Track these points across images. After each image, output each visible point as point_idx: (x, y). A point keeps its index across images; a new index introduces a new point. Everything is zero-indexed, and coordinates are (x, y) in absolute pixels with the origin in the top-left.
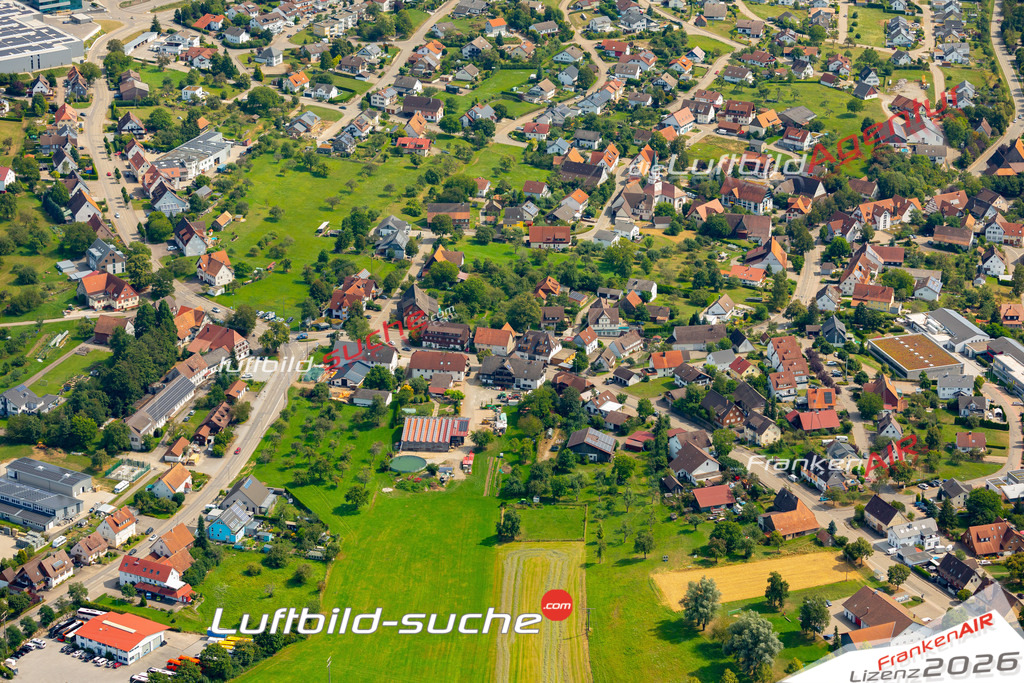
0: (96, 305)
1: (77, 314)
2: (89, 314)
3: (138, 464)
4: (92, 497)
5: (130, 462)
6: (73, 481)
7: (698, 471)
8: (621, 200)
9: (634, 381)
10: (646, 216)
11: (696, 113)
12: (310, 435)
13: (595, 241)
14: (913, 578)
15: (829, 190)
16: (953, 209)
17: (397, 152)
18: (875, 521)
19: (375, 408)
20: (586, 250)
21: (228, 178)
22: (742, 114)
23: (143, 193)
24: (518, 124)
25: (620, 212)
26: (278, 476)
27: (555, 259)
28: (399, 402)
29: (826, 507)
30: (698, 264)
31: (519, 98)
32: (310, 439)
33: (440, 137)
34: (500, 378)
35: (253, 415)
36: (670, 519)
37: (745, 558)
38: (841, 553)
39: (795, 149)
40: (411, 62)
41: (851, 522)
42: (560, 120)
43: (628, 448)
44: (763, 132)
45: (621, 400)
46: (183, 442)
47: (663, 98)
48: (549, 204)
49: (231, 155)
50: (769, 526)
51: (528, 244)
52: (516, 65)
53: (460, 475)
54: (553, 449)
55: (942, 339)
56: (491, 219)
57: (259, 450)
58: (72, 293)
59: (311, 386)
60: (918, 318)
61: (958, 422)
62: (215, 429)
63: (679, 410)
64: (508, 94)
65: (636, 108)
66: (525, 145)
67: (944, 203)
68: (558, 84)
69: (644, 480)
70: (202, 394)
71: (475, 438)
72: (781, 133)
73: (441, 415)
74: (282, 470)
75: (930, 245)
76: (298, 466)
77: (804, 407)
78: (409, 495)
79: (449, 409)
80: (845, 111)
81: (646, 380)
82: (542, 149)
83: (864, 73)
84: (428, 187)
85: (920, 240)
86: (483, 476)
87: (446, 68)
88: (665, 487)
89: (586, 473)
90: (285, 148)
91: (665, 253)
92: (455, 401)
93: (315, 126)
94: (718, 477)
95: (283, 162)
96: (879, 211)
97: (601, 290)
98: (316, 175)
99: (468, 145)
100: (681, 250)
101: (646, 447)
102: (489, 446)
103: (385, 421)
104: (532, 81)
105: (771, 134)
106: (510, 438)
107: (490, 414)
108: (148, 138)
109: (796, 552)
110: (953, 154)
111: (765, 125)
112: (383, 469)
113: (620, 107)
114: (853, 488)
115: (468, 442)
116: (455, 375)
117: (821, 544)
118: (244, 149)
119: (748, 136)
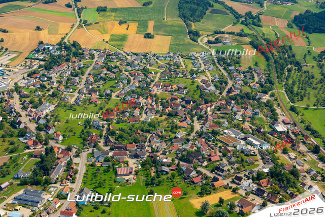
0: (32, 148)
1: (27, 151)
2: (30, 150)
3: (55, 187)
4: (46, 197)
5: (53, 187)
6: (41, 193)
7: (192, 174)
8: (148, 110)
9: (167, 153)
10: (154, 113)
11: (157, 87)
12: (95, 175)
13: (145, 120)
14: (251, 194)
15: (193, 103)
16: (223, 105)
17: (91, 103)
18: (237, 181)
19: (109, 167)
20: (143, 122)
21: (53, 113)
22: (168, 86)
23: (34, 119)
24: (116, 93)
25: (148, 113)
26: (90, 186)
27: (137, 126)
28: (113, 165)
29: (224, 179)
30: (170, 123)
31: (115, 87)
32: (95, 176)
33: (100, 98)
34: (136, 156)
35: (79, 172)
36: (188, 186)
37: (210, 194)
38: (232, 190)
39: (182, 93)
40: (87, 81)
41: (231, 182)
42: (126, 92)
43: (172, 170)
44: (174, 90)
45: (166, 158)
46: (64, 180)
47: (148, 84)
48: (131, 112)
49: (52, 108)
50: (213, 185)
51: (129, 122)
52: (111, 79)
53: (134, 181)
54: (154, 172)
55: (233, 136)
56: (118, 117)
57: (83, 180)
58: (25, 145)
59: (91, 163)
60: (226, 131)
61: (245, 155)
62: (71, 176)
63: (181, 159)
64: (111, 87)
65: (143, 87)
66: (120, 99)
67: (221, 103)
68: (123, 83)
69: (178, 177)
70: (65, 168)
71: (135, 171)
72: (178, 90)
73: (124, 167)
74: (91, 185)
75: (221, 113)
76: (94, 183)
77: (210, 155)
78: (123, 187)
79: (126, 165)
80: (191, 83)
81: (170, 153)
82: (124, 99)
83: (192, 74)
84: (101, 111)
85: (218, 112)
86: (140, 181)
87: (95, 82)
88: (185, 179)
89: (164, 177)
90: (64, 105)
91: (162, 121)
92: (127, 163)
93: (69, 99)
94: (197, 175)
95: (65, 108)
96: (207, 107)
97: (151, 132)
98: (74, 110)
99: (106, 100)
100: (165, 120)
101: (176, 169)
102: (139, 173)
103: (111, 170)
104: (116, 83)
105: (175, 90)
106: (143, 171)
107: (136, 165)
108: (30, 105)
109: (221, 191)
110: (218, 91)
111: (174, 89)
112: (115, 182)
113: (139, 87)
114: (229, 174)
115: (133, 173)
116: (125, 156)
117: (226, 189)
118: (54, 106)
119: (170, 91)
